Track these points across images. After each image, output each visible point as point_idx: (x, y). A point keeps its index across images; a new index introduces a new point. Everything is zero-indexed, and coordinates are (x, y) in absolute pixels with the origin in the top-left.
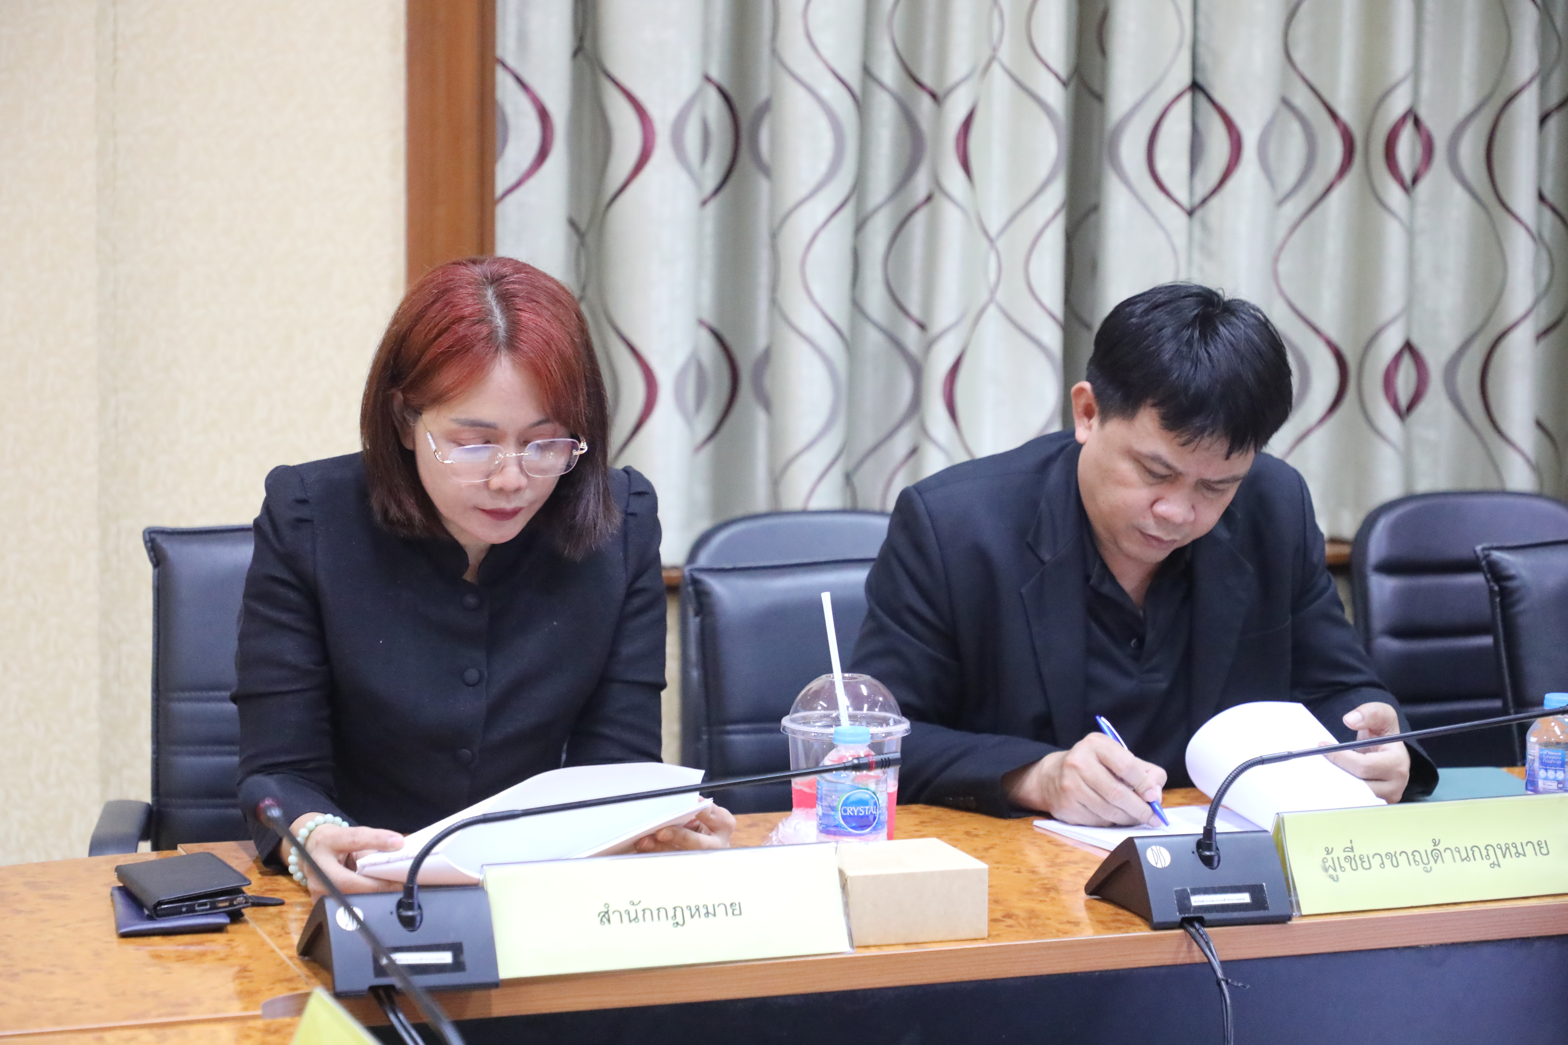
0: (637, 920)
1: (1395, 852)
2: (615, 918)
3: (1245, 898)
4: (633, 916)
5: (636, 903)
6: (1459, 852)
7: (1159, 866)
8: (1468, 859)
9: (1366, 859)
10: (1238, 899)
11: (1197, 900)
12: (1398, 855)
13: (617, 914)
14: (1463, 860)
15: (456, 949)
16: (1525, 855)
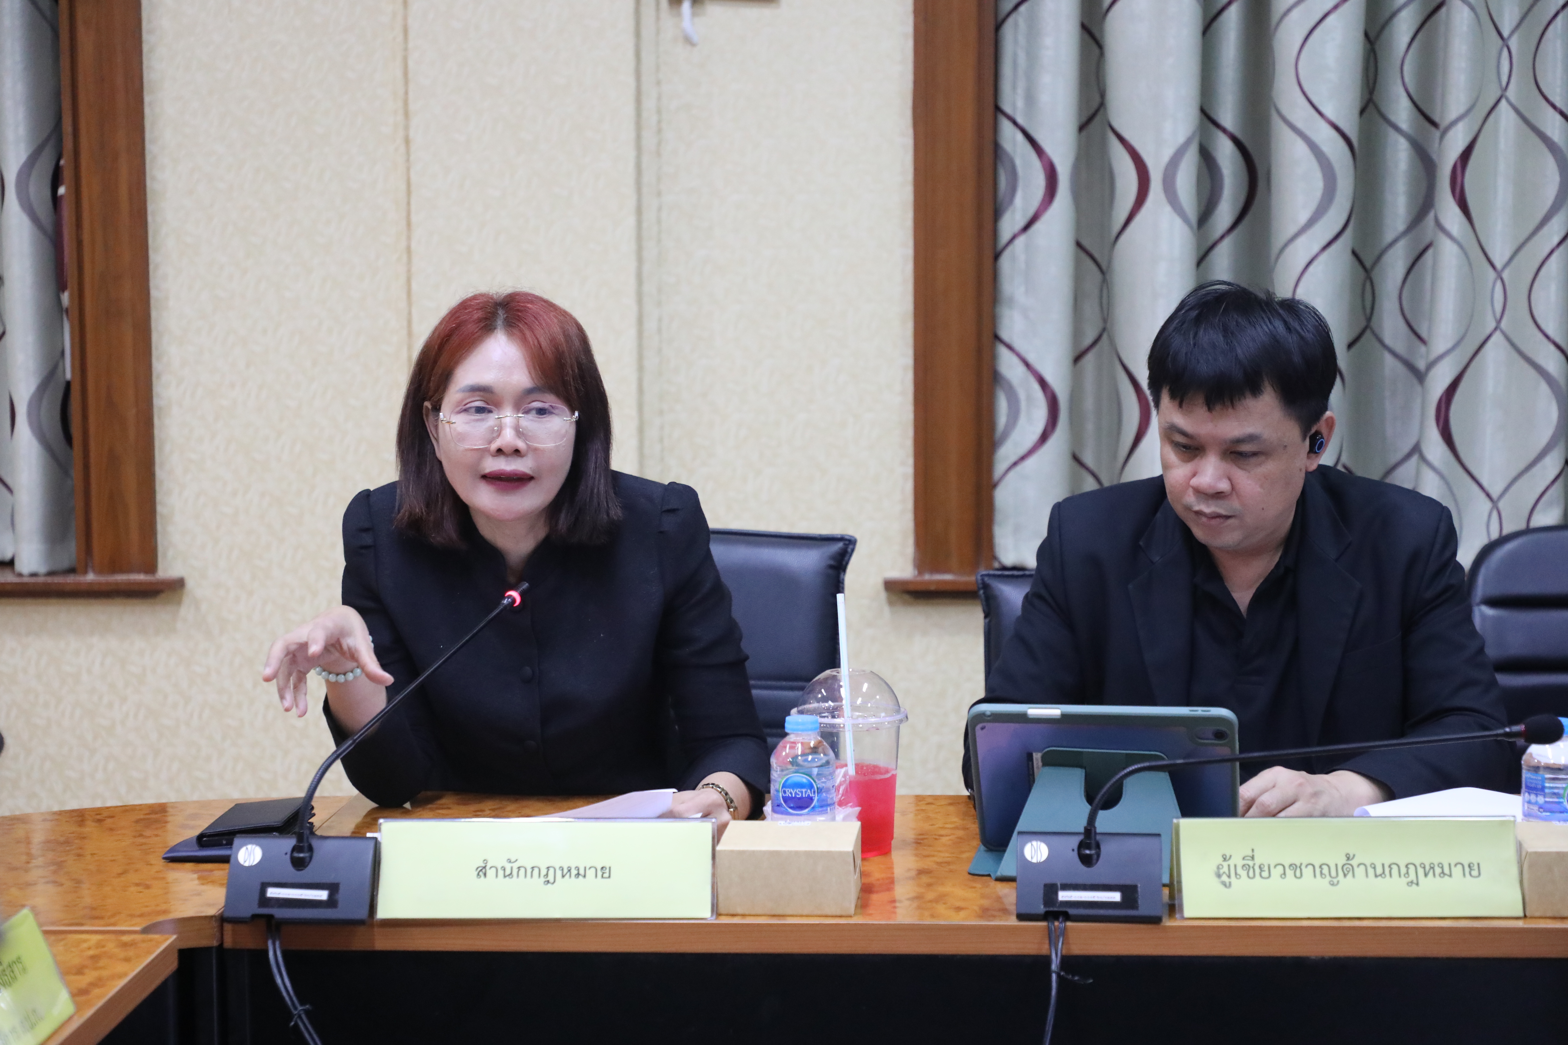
0: (511, 876)
1: (1301, 864)
2: (491, 873)
3: (1115, 897)
4: (508, 872)
5: (513, 860)
6: (1374, 868)
7: (1034, 861)
8: (1383, 876)
9: (1266, 868)
10: (1108, 898)
11: (1064, 896)
12: (1303, 867)
13: (494, 870)
14: (1376, 876)
15: (333, 888)
16: (1450, 876)
